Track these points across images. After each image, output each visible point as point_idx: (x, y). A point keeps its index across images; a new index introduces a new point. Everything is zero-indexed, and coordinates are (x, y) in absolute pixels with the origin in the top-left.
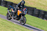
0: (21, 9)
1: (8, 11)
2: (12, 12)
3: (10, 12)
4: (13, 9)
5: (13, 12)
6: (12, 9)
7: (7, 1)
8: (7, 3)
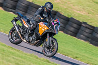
4: (26, 20)
5: (27, 27)
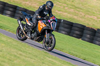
0: (45, 18)
1: (18, 22)
2: (27, 24)
3: (23, 25)
4: (29, 19)
5: (30, 25)
6: (27, 19)
7: (73, 23)
8: (72, 26)
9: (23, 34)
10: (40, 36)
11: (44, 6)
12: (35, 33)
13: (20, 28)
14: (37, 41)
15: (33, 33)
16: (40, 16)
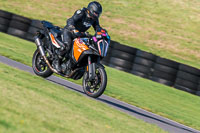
3: (45, 47)
4: (56, 35)
5: (58, 47)
9: (45, 65)
10: (78, 69)
11: (84, 11)
12: (69, 62)
13: (39, 54)
14: (71, 77)
15: (65, 62)
16: (76, 29)
